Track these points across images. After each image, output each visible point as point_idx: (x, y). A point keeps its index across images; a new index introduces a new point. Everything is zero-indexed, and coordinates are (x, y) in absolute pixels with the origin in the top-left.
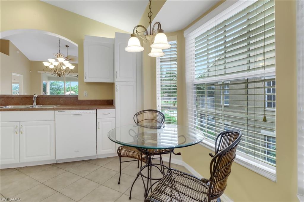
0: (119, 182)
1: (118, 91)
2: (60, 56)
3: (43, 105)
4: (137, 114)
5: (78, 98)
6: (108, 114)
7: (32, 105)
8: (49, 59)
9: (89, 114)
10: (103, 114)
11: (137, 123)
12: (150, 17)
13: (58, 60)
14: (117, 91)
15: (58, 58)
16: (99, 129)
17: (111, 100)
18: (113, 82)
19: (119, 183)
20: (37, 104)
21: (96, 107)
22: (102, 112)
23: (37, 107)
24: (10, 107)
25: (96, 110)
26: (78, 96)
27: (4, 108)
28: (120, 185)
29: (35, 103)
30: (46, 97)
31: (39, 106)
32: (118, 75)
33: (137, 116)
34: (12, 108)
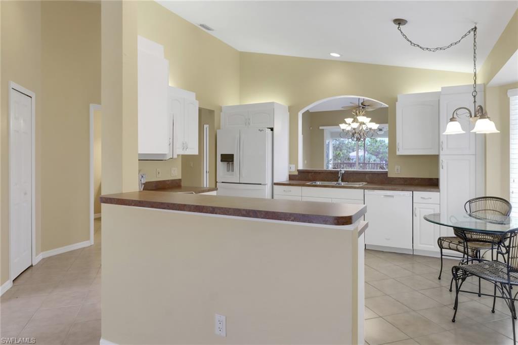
0: (440, 277)
1: (445, 168)
2: (359, 113)
3: (348, 182)
4: (470, 201)
5: (387, 176)
6: (428, 199)
7: (338, 181)
8: (345, 120)
9: (402, 197)
10: (422, 198)
11: (469, 212)
12: (475, 96)
13: (357, 119)
14: (442, 168)
15: (358, 118)
16: (416, 216)
17: (435, 179)
18: (437, 154)
19: (439, 279)
20: (342, 181)
21: (412, 188)
22: (420, 195)
23: (343, 184)
24: (318, 183)
25: (412, 192)
26: (387, 172)
27: (314, 184)
28: (441, 280)
29: (340, 179)
30: (351, 173)
31: (345, 183)
32: (444, 146)
33: (470, 203)
34: (320, 184)
